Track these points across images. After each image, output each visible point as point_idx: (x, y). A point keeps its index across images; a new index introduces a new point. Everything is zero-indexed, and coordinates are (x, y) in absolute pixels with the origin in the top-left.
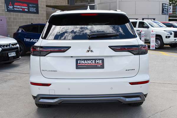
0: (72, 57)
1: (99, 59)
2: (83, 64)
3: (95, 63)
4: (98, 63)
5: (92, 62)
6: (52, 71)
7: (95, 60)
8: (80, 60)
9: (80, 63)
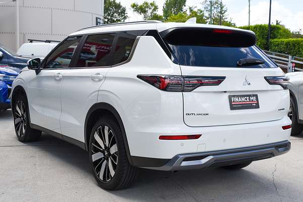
0: (225, 92)
1: (254, 96)
2: (237, 103)
3: (250, 101)
4: (252, 100)
5: (246, 99)
6: (201, 114)
7: (249, 96)
8: (234, 96)
9: (234, 101)
